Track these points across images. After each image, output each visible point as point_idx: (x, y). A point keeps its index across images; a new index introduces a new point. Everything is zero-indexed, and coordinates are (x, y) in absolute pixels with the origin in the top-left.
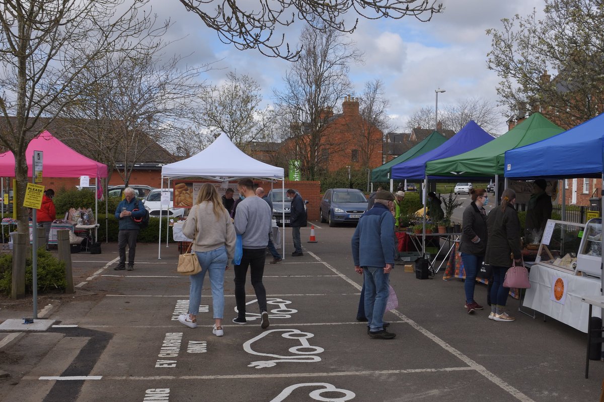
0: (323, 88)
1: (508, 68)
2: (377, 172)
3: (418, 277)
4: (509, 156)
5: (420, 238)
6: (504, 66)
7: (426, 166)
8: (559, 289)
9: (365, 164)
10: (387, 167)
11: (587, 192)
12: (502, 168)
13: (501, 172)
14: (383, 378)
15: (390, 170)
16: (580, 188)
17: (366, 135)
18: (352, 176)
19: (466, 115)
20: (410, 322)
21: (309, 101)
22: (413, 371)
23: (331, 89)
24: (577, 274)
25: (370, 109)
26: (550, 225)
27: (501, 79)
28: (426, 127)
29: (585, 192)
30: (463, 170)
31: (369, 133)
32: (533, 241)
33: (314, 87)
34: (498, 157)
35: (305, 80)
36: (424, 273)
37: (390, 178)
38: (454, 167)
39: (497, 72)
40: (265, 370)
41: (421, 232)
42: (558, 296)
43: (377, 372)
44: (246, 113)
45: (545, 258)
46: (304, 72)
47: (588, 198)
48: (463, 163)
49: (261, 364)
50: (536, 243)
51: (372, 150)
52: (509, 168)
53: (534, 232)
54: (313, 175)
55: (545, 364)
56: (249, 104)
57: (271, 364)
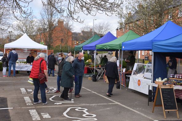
0: (53, 17)
1: (121, 15)
2: (77, 47)
3: (93, 81)
4: (123, 44)
5: (94, 69)
6: (120, 15)
7: (95, 46)
8: (139, 83)
9: (66, 43)
10: (81, 46)
11: (144, 54)
12: (121, 47)
13: (121, 49)
14: (93, 106)
15: (82, 47)
16: (141, 53)
17: (66, 33)
18: (62, 48)
19: (101, 26)
20: (95, 93)
21: (48, 21)
22: (101, 104)
23: (56, 17)
24: (144, 78)
25: (67, 24)
26: (136, 65)
27: (120, 19)
28: (87, 31)
29: (143, 54)
30: (108, 48)
31: (67, 33)
32: (129, 69)
33: (50, 16)
34: (120, 44)
35: (47, 14)
36: (95, 80)
37: (82, 50)
38: (105, 47)
39: (118, 17)
40: (59, 105)
41: (94, 67)
42: (139, 85)
43: (91, 105)
44: (31, 26)
45: (134, 74)
46: (47, 11)
47: (144, 57)
48: (108, 45)
49: (58, 103)
50: (130, 70)
51: (69, 39)
52: (123, 47)
53: (130, 67)
54: (50, 48)
55: (137, 103)
56: (33, 23)
57: (60, 103)
